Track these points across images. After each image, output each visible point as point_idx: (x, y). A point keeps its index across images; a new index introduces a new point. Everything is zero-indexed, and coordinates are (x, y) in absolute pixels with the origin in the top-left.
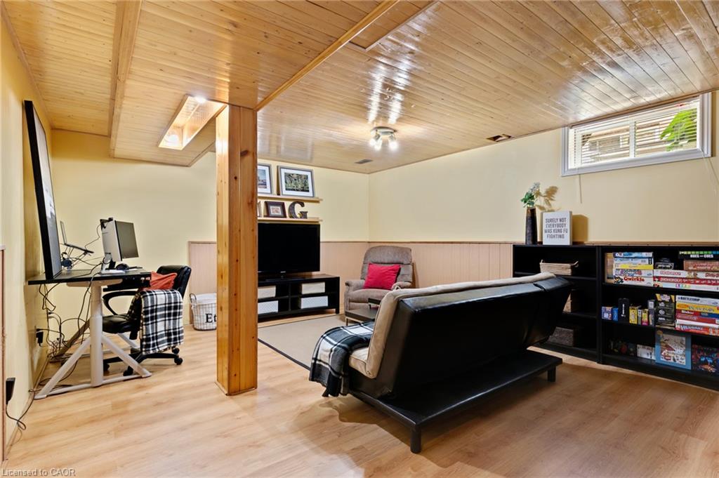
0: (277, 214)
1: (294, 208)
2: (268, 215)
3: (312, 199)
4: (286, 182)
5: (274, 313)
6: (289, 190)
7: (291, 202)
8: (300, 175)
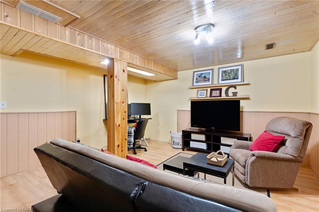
0: (217, 95)
1: (228, 91)
2: (211, 96)
3: (242, 83)
4: (222, 76)
5: (203, 150)
6: (224, 80)
7: (227, 87)
8: (232, 70)
